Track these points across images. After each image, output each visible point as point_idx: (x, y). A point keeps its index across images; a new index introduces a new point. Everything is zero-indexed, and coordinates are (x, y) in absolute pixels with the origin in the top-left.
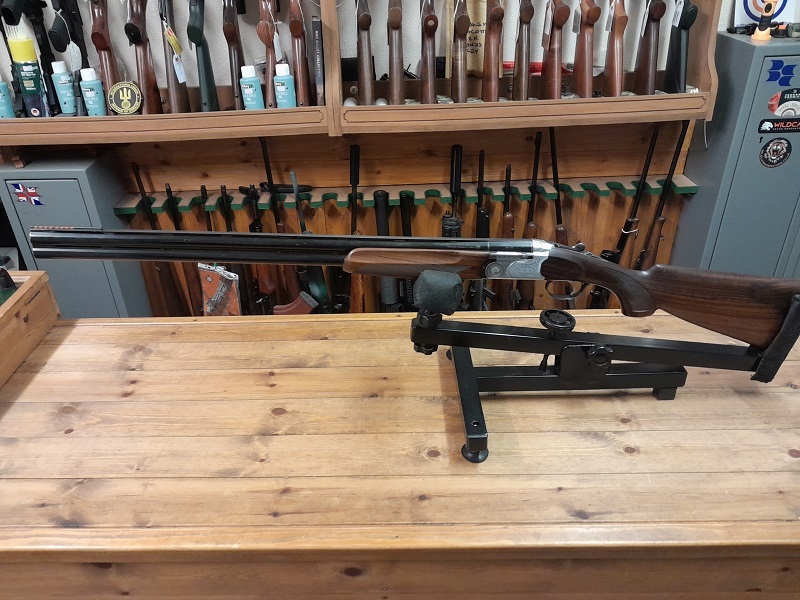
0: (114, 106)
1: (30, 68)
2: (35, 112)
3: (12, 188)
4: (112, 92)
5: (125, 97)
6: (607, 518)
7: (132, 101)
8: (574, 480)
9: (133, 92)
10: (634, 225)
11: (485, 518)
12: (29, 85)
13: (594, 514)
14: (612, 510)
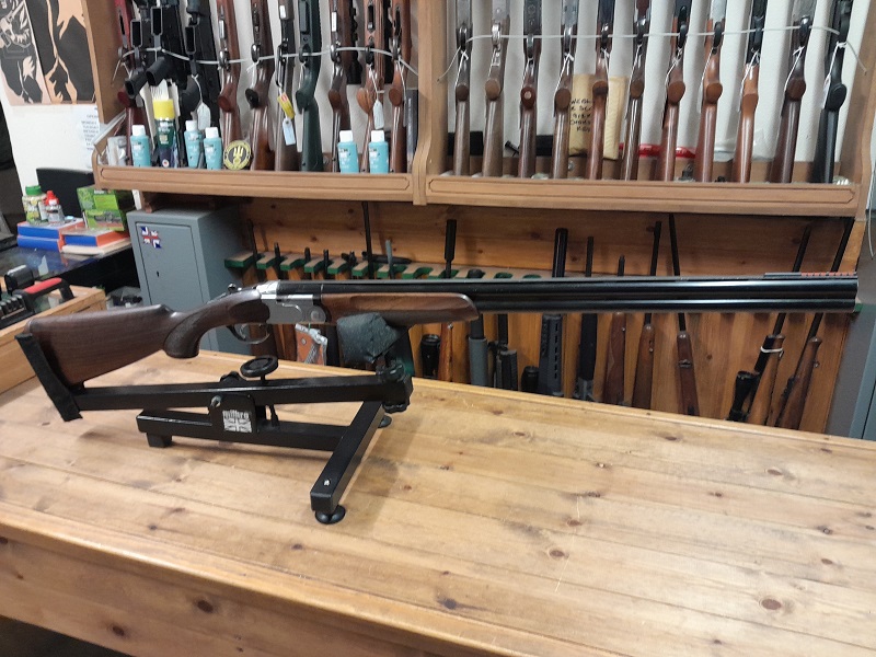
0: (227, 162)
1: (166, 125)
2: (165, 163)
3: (139, 230)
4: (228, 150)
5: (238, 155)
6: (476, 613)
7: (243, 159)
8: (468, 568)
9: (245, 150)
10: (776, 344)
11: (345, 580)
12: (164, 140)
13: (463, 606)
14: (489, 608)
